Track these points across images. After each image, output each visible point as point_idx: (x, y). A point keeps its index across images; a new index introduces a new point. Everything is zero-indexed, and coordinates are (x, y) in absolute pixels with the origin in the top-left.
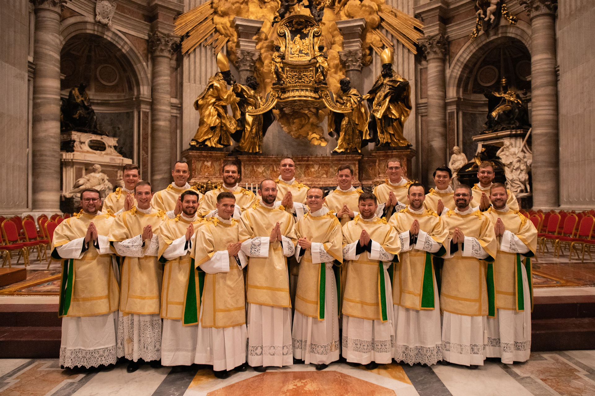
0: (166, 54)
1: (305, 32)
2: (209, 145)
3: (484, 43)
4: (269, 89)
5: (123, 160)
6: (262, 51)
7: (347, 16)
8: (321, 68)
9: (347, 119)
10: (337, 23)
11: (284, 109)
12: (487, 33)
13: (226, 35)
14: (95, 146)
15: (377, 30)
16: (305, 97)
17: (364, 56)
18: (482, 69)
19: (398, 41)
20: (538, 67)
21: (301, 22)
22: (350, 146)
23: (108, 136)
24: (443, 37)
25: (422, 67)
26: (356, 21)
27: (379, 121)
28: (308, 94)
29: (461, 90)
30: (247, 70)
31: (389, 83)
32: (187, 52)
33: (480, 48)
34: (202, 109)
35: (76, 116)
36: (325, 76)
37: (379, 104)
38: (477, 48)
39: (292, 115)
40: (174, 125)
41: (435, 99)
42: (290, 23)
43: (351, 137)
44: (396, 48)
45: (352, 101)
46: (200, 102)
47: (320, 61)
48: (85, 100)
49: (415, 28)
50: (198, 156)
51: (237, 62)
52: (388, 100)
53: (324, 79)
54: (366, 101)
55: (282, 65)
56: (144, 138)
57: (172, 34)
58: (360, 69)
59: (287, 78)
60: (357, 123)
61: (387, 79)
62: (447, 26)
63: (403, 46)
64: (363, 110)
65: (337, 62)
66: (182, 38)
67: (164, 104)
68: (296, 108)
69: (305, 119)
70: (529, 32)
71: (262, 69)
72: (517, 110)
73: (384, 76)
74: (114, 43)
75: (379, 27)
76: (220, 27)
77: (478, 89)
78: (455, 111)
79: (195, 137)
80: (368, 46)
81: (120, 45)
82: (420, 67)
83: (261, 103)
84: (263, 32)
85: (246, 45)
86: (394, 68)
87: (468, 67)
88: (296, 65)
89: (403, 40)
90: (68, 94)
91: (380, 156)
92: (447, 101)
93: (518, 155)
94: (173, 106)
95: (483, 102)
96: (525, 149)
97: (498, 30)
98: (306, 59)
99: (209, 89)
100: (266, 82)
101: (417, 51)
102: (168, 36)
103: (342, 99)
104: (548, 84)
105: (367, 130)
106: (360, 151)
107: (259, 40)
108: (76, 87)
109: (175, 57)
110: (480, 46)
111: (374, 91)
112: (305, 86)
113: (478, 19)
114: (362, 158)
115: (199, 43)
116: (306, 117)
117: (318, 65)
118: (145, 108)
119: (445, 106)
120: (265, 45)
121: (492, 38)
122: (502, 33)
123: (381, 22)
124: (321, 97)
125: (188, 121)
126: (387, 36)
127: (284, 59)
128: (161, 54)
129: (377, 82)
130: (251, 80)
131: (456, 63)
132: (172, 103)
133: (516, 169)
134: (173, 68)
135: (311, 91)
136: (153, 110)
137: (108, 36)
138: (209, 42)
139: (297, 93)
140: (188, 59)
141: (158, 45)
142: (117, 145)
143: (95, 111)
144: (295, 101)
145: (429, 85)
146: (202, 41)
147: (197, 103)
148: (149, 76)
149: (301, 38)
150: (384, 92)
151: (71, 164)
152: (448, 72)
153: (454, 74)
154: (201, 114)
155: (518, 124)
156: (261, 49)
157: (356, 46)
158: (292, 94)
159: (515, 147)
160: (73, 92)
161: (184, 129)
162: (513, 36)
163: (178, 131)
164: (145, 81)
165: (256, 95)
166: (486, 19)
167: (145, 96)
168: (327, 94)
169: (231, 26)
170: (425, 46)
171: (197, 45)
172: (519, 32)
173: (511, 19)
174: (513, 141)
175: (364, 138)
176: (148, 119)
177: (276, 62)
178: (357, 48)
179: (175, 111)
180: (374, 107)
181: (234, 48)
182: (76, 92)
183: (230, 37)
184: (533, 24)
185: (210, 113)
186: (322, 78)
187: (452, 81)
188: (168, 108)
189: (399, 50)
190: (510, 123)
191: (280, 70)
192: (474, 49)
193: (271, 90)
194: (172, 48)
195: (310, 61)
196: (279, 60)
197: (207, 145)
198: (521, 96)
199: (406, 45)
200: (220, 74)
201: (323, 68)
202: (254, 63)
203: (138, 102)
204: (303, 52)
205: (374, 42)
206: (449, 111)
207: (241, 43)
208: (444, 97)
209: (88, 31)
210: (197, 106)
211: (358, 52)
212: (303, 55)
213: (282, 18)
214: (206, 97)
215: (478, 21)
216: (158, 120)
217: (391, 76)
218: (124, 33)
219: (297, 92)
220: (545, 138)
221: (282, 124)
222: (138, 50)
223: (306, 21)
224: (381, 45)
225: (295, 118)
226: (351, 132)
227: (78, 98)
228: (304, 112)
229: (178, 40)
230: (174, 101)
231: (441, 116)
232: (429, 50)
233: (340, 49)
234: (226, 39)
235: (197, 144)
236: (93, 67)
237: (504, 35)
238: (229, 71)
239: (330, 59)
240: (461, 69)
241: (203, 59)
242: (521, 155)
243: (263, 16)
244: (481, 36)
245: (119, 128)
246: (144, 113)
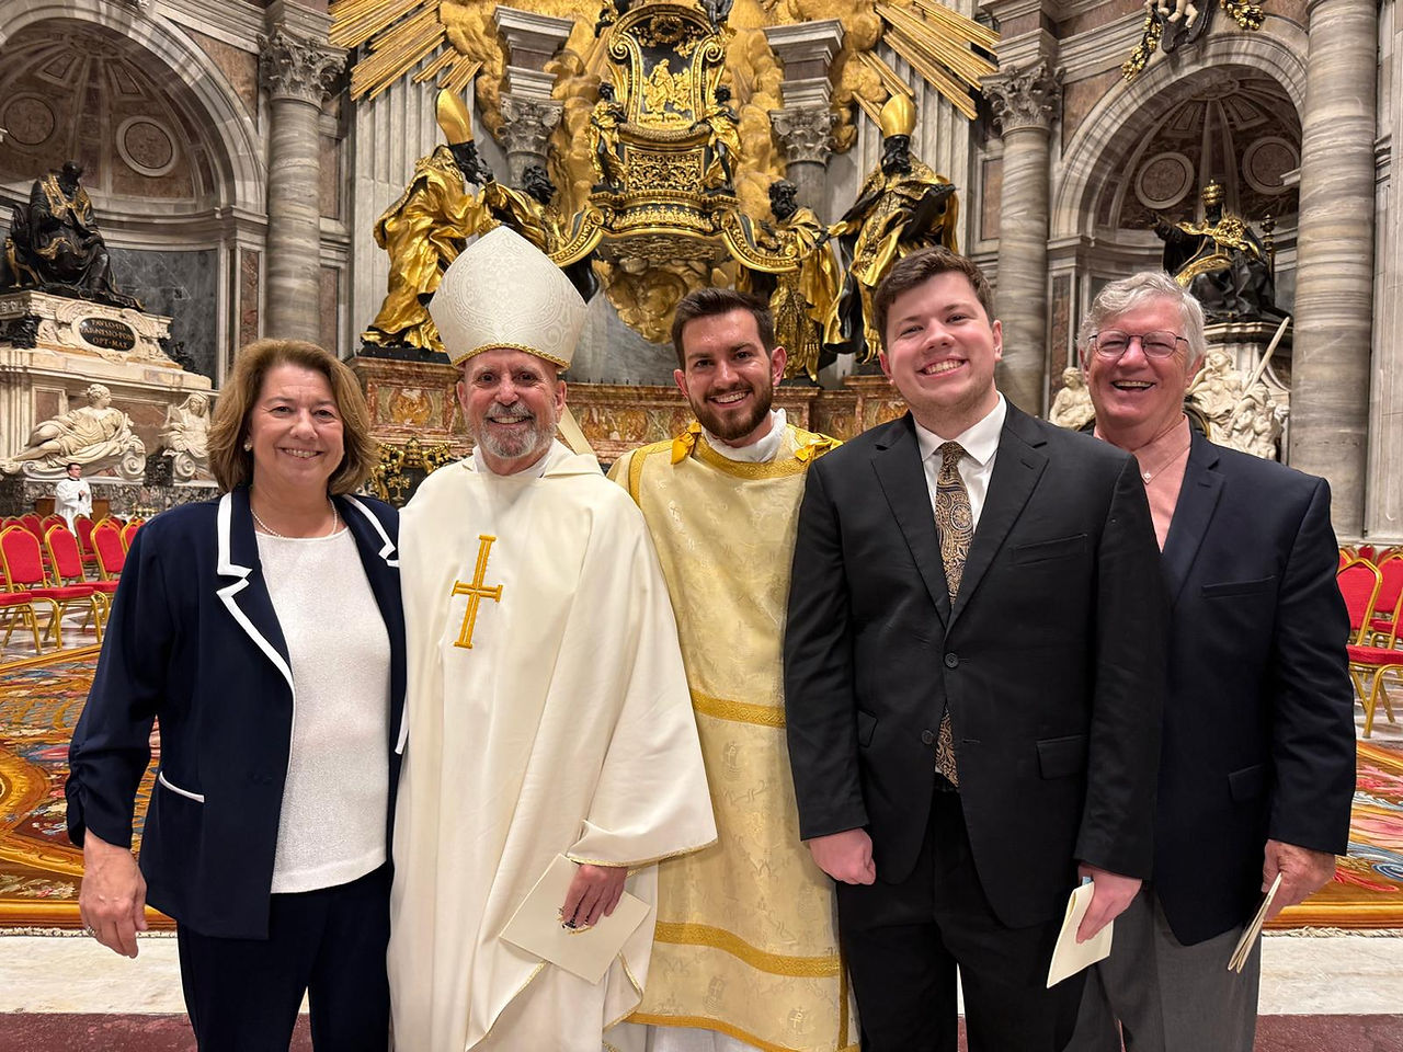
0: (306, 95)
1: (682, 51)
2: (415, 343)
3: (1162, 86)
4: (586, 207)
5: (181, 376)
6: (569, 104)
7: (795, 17)
8: (721, 148)
9: (784, 291)
10: (768, 34)
11: (622, 261)
12: (1172, 57)
13: (475, 57)
14: (99, 336)
15: (873, 54)
16: (675, 225)
17: (836, 124)
18: (1152, 161)
19: (927, 83)
20: (1324, 143)
21: (672, 24)
22: (791, 363)
23: (140, 311)
24: (1048, 69)
25: (988, 157)
26: (817, 27)
27: (868, 295)
28: (683, 218)
29: (1091, 217)
30: (529, 154)
31: (900, 191)
32: (367, 94)
33: (1151, 102)
34: (395, 245)
35: (50, 251)
36: (730, 173)
37: (872, 249)
38: (1141, 102)
39: (642, 279)
40: (331, 292)
41: (1020, 240)
42: (642, 26)
43: (792, 340)
44: (920, 103)
45: (800, 241)
46: (391, 226)
47: (718, 130)
48: (80, 207)
49: (975, 48)
50: (384, 371)
51: (501, 131)
52: (895, 234)
53: (729, 181)
54: (835, 241)
55: (616, 136)
56: (244, 322)
57: (324, 41)
58: (823, 161)
59: (631, 173)
60: (809, 301)
61: (896, 179)
62: (1061, 42)
63: (941, 96)
64: (827, 267)
65: (765, 138)
66: (353, 56)
67: (300, 233)
68: (654, 258)
69: (677, 289)
70: (1300, 48)
71: (567, 152)
72: (1246, 271)
73: (889, 171)
74: (160, 54)
75: (879, 46)
76: (455, 32)
77: (1138, 218)
78: (1073, 272)
79: (376, 321)
80: (848, 98)
81: (176, 61)
82: (981, 156)
83: (562, 241)
84: (573, 53)
85: (528, 86)
86: (916, 151)
87: (1114, 156)
88: (654, 141)
89: (941, 83)
91: (867, 389)
92: (1050, 247)
93: (1249, 391)
94: (325, 239)
95: (1147, 253)
96: (1264, 377)
97: (1204, 48)
98: (679, 127)
99: (414, 191)
100: (579, 188)
101: (977, 111)
102: (312, 45)
103: (772, 235)
104: (1350, 190)
105: (835, 321)
106: (814, 377)
107: (562, 73)
108: (53, 172)
109: (334, 108)
110: (1151, 94)
111: (857, 215)
112: (676, 197)
113: (1148, 20)
114: (820, 394)
115: (399, 74)
116: (680, 285)
117: (712, 141)
118: (247, 241)
119: (1047, 258)
120: (576, 88)
121: (1186, 72)
122: (1215, 56)
123: (885, 33)
124: (717, 229)
125: (369, 281)
126: (897, 72)
127: (625, 121)
128: (293, 95)
129: (866, 189)
130: (536, 177)
131: (1081, 145)
132: (322, 232)
133: (1241, 431)
134: (329, 137)
135: (692, 210)
136: (269, 246)
137: (141, 34)
138: (429, 70)
139: (655, 216)
140: (369, 115)
141: (285, 69)
142: (168, 337)
143: (107, 244)
144: (648, 238)
145: (1004, 203)
146: (406, 68)
147: (381, 228)
148: (261, 154)
149: (672, 70)
150: (886, 214)
151: (25, 381)
152: (1058, 168)
153: (1074, 174)
154: (393, 259)
155: (1247, 308)
156: (565, 98)
157: (815, 97)
158: (640, 217)
159: (1238, 368)
160: (44, 185)
161: (356, 303)
162: (1248, 61)
163: (342, 308)
164: (249, 170)
165: (548, 219)
166: (1174, 17)
167: (249, 209)
168: (735, 221)
169: (486, 33)
170: (998, 97)
171: (395, 77)
172: (1266, 50)
173: (1245, 15)
175: (826, 341)
176: (257, 271)
177: (601, 128)
178: (819, 102)
179: (333, 254)
180: (857, 257)
181: (495, 92)
182: (51, 186)
183: (484, 61)
184: (1316, 19)
185: (417, 259)
186: (723, 176)
187: (1068, 193)
188: (313, 245)
189: (930, 108)
190: (1223, 306)
191: (612, 151)
192: (1132, 103)
193: (589, 204)
194: (323, 78)
195: (691, 129)
196: (609, 122)
197: (408, 344)
199: (947, 94)
200: (447, 152)
201: (726, 148)
202: (548, 135)
203: (230, 224)
204: (676, 107)
205: (863, 88)
206: (1055, 274)
207: (512, 80)
208: (1046, 235)
209: (78, 15)
210: (384, 237)
211: (821, 113)
212: (676, 115)
213: (621, 13)
214: (408, 211)
215: (1151, 25)
216: (283, 274)
217: (907, 171)
218: (189, 31)
219: (656, 214)
220: (1334, 343)
221: (617, 301)
222: (229, 82)
223: (686, 23)
224: (882, 96)
225: (652, 287)
226: (793, 327)
227: (58, 203)
228: (673, 269)
229: (340, 60)
230: (330, 226)
231: (1036, 286)
232: (1009, 108)
233: (774, 105)
234: (475, 68)
235: (382, 340)
236: (105, 121)
237: (1223, 61)
238: (471, 143)
239: (747, 131)
240: (1093, 161)
241: (412, 117)
242: (1257, 391)
243: (574, 9)
244: (1155, 65)
245: (179, 294)
246: (247, 253)
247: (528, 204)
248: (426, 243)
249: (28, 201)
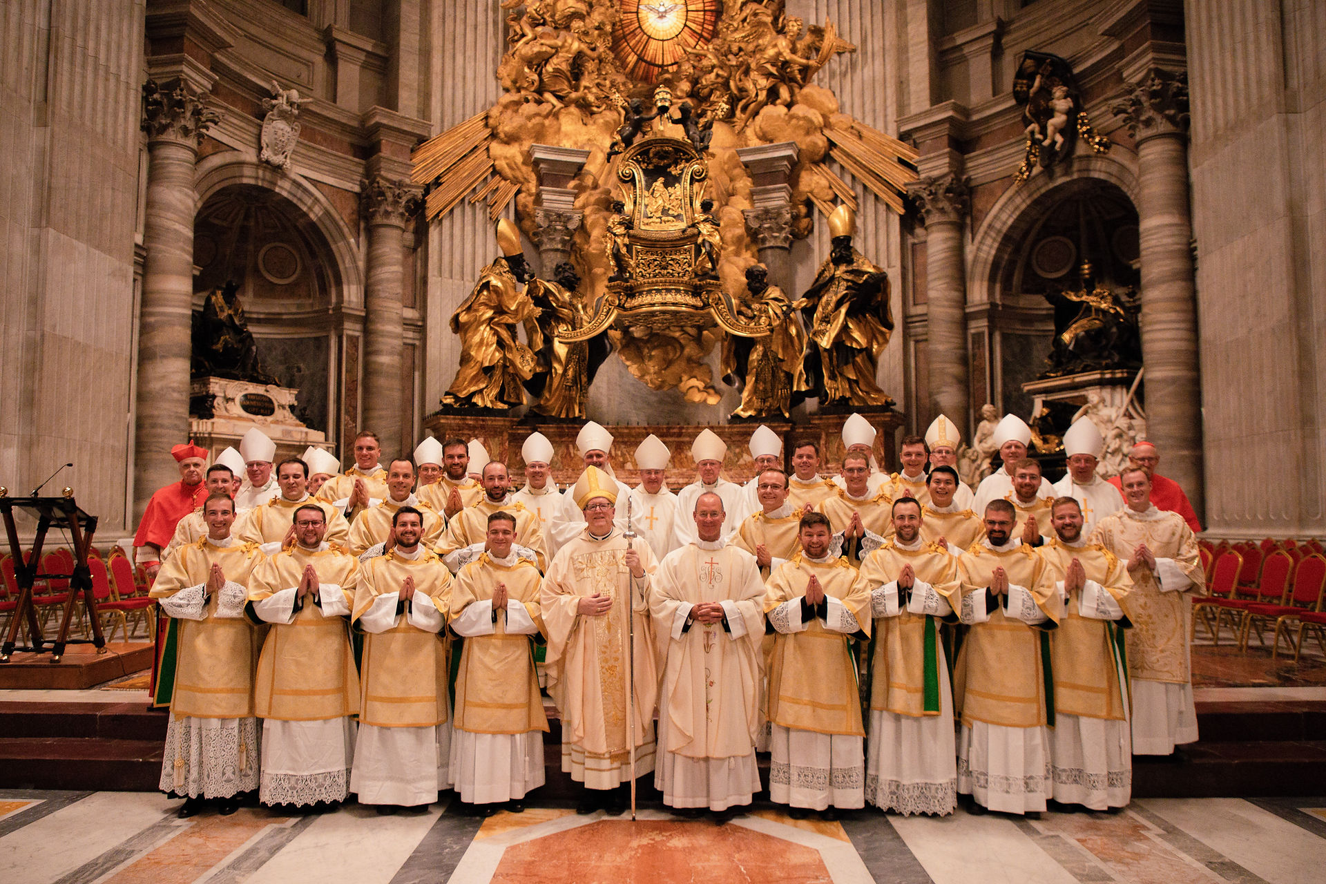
0: (395, 221)
1: (674, 171)
2: (480, 403)
3: (1043, 191)
4: (601, 289)
5: (307, 433)
6: (587, 211)
7: (760, 138)
8: (707, 245)
9: (760, 348)
10: (740, 153)
11: (632, 329)
12: (1048, 172)
13: (515, 181)
14: (252, 406)
15: (822, 165)
16: (674, 304)
17: (796, 218)
18: (1041, 243)
19: (865, 187)
20: (1153, 242)
21: (666, 152)
22: (768, 404)
23: (278, 386)
24: (957, 179)
25: (916, 241)
26: (778, 148)
27: (826, 354)
28: (679, 298)
29: (998, 287)
30: (557, 250)
31: (845, 276)
32: (437, 215)
33: (1036, 202)
34: (466, 332)
35: (219, 346)
36: (714, 262)
37: (826, 320)
38: (1028, 202)
39: (648, 341)
40: (409, 362)
41: (944, 306)
42: (643, 154)
43: (769, 387)
44: (860, 201)
45: (771, 312)
46: (463, 318)
47: (704, 232)
48: (236, 314)
49: (901, 161)
50: (458, 425)
51: (535, 234)
52: (843, 310)
53: (714, 269)
54: (799, 313)
55: (627, 240)
56: (348, 390)
57: (407, 181)
58: (787, 245)
59: (638, 266)
60: (780, 356)
61: (843, 268)
62: (966, 156)
63: (876, 197)
64: (793, 331)
65: (740, 231)
66: (427, 189)
67: (390, 321)
68: (656, 326)
69: (675, 349)
70: (1134, 168)
71: (586, 247)
72: (1114, 330)
73: (837, 261)
74: (295, 201)
75: (827, 159)
76: (501, 164)
77: (1033, 285)
78: (986, 331)
79: (452, 387)
80: (804, 198)
81: (306, 204)
82: (910, 240)
83: (585, 317)
84: (589, 173)
85: (554, 200)
87: (1012, 241)
88: (656, 241)
89: (875, 187)
90: (203, 303)
91: (828, 426)
92: (968, 310)
93: (1117, 424)
94: (407, 323)
95: (1044, 312)
96: (1131, 410)
97: (1070, 165)
98: (675, 228)
99: (480, 292)
100: (596, 274)
101: (905, 208)
102: (400, 185)
103: (749, 307)
104: (1174, 277)
105: (801, 373)
106: (787, 415)
107: (581, 189)
108: (219, 288)
109: (412, 226)
110: (1035, 196)
111: (815, 293)
112: (674, 283)
113: (1029, 143)
114: (793, 429)
115: (460, 198)
116: (677, 345)
117: (700, 240)
118: (352, 329)
119: (965, 320)
120: (592, 199)
121: (1060, 181)
122: (1079, 171)
123: (831, 149)
124: (706, 305)
125: (437, 354)
126: (842, 177)
127: (632, 228)
128: (386, 221)
129: (820, 275)
130: (565, 271)
131: (986, 233)
132: (405, 319)
133: (1114, 453)
134: (408, 248)
135: (686, 292)
136: (367, 332)
137: (283, 189)
138: (481, 194)
139: (658, 298)
140: (438, 229)
141: (380, 203)
142: (296, 404)
143: (254, 336)
144: (653, 314)
145: (930, 278)
146: (465, 194)
147: (456, 319)
148: (361, 264)
149: (666, 185)
150: (836, 294)
151: (208, 442)
152: (970, 250)
153: (983, 255)
154: (464, 342)
155: (1116, 358)
156: (584, 207)
157: (778, 199)
158: (647, 299)
159: (1112, 405)
160: (213, 299)
161: (428, 371)
162: (1102, 176)
163: (417, 374)
164: (353, 277)
165: (575, 302)
166: (1046, 143)
167: (352, 306)
168: (720, 299)
169: (524, 163)
170: (921, 198)
171: (457, 201)
172: (1114, 169)
173: (1097, 144)
174: (1106, 393)
175: (795, 389)
176: (357, 350)
177: (615, 235)
178: (782, 202)
179: (411, 334)
180: (816, 326)
181: (531, 206)
182: (218, 299)
183: (522, 184)
184: (1142, 153)
185: (482, 340)
186: (709, 265)
187: (979, 269)
188: (398, 329)
189: (868, 205)
190: (1100, 357)
191: (624, 251)
192: (1022, 203)
193: (606, 290)
194: (407, 208)
195: (684, 231)
196: (620, 230)
197: (475, 404)
198: (1124, 298)
199: (881, 195)
200: (504, 262)
201: (711, 245)
202: (571, 236)
203: (340, 317)
204: (670, 212)
205: (816, 191)
206: (973, 331)
207: (544, 196)
208: (963, 301)
209: (245, 181)
210: (457, 325)
211: (784, 211)
212: (671, 218)
213: (627, 146)
214: (475, 306)
215: (1031, 147)
216: (377, 352)
217: (850, 262)
218: (315, 182)
219: (658, 296)
220: (1171, 389)
221: (627, 359)
222: (340, 214)
223: (677, 151)
224: (831, 196)
225: (654, 348)
226: (769, 377)
227: (222, 310)
228: (672, 334)
229: (419, 193)
230: (410, 314)
231: (956, 341)
232: (929, 207)
233: (745, 205)
234: (515, 189)
235: (456, 402)
236: (251, 247)
237: (1085, 175)
238: (521, 255)
239: (726, 226)
240: (996, 245)
241: (468, 228)
242: (1123, 423)
243: (589, 140)
244: (1037, 176)
245: (299, 370)
246: (350, 338)
247: (559, 292)
248: (488, 328)
249: (202, 309)
